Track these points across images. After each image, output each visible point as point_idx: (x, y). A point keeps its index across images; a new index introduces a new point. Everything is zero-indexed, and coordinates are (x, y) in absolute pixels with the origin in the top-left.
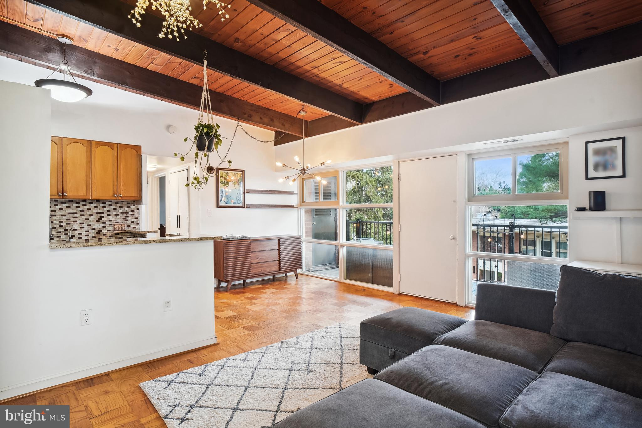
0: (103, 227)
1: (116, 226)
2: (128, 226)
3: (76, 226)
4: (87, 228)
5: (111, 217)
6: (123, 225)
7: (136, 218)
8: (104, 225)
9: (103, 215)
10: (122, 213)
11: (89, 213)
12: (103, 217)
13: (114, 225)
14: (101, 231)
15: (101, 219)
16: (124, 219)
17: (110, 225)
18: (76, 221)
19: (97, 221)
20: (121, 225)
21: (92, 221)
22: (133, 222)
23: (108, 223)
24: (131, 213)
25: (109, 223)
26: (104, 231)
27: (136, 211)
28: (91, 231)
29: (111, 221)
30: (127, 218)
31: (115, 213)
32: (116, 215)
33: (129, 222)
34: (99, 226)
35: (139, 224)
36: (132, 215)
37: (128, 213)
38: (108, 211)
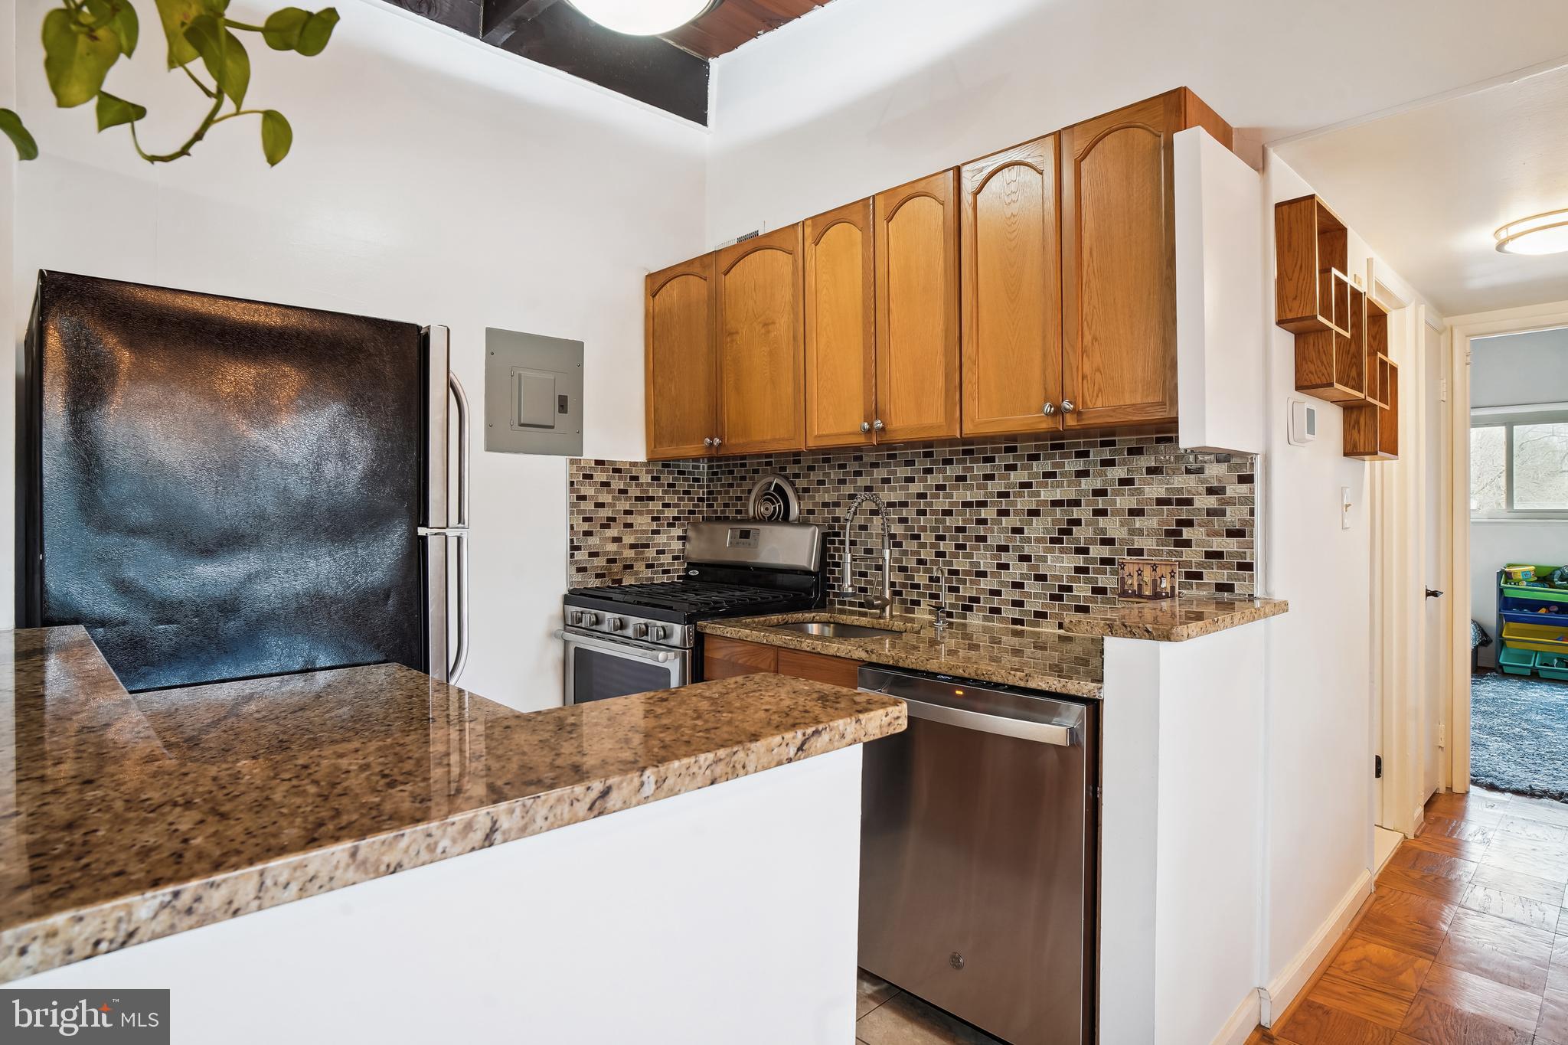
0: (1078, 570)
1: (1131, 569)
2: (1190, 575)
3: (985, 560)
4: (1018, 570)
5: (1113, 526)
6: (1163, 570)
7: (1232, 533)
8: (1080, 561)
9: (1076, 512)
10: (1160, 502)
11: (1025, 502)
12: (1078, 522)
13: (1122, 565)
14: (1069, 589)
15: (1069, 532)
16: (1169, 533)
17: (1104, 561)
18: (983, 539)
19: (1053, 541)
20: (1154, 567)
21: (1039, 540)
22: (1219, 555)
23: (1097, 551)
24: (1212, 502)
25: (1105, 552)
26: (1082, 590)
27: (1234, 490)
28: (1032, 586)
29: (1110, 542)
30: (1186, 533)
31: (1124, 501)
32: (1133, 512)
33: (1193, 556)
34: (1060, 564)
35: (1249, 567)
36: (1210, 512)
37: (1189, 502)
38: (1098, 493)
